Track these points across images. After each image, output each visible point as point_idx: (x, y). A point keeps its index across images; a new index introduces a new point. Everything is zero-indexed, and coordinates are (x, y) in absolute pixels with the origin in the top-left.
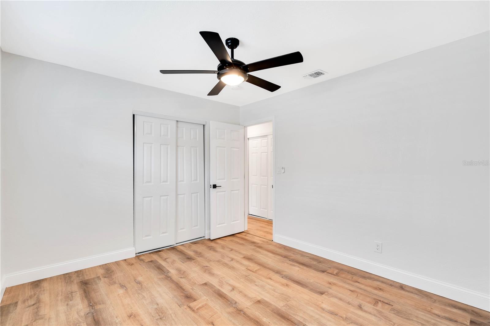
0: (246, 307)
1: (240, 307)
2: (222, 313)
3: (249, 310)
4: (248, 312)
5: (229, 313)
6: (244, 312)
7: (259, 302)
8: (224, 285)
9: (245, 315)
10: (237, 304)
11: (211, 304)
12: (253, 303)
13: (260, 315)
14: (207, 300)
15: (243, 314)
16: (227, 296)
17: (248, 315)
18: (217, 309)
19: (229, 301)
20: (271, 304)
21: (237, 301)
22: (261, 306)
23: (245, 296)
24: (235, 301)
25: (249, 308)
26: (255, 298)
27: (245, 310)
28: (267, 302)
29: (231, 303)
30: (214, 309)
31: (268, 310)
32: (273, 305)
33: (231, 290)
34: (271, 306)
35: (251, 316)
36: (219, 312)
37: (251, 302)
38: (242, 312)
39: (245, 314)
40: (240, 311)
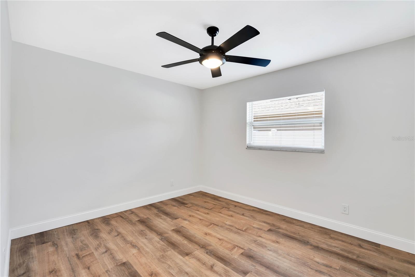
0: (198, 250)
1: (203, 250)
2: (216, 245)
3: (196, 248)
4: (197, 247)
5: (211, 245)
6: (200, 246)
7: (187, 254)
8: (223, 273)
9: (199, 244)
10: (206, 252)
11: (227, 252)
12: (193, 254)
13: (188, 245)
14: (232, 255)
15: (200, 245)
16: (216, 259)
17: (196, 245)
18: (220, 248)
19: (213, 254)
20: (178, 253)
21: (206, 255)
22: (186, 251)
23: (199, 260)
24: (207, 254)
25: (196, 249)
26: (190, 258)
27: (199, 248)
28: (181, 254)
29: (211, 253)
30: (223, 248)
31: (182, 248)
32: (177, 252)
33: (214, 266)
34: (179, 251)
35: (195, 244)
36: (218, 246)
37: (194, 254)
38: (202, 246)
39: (199, 246)
40: (202, 247)
